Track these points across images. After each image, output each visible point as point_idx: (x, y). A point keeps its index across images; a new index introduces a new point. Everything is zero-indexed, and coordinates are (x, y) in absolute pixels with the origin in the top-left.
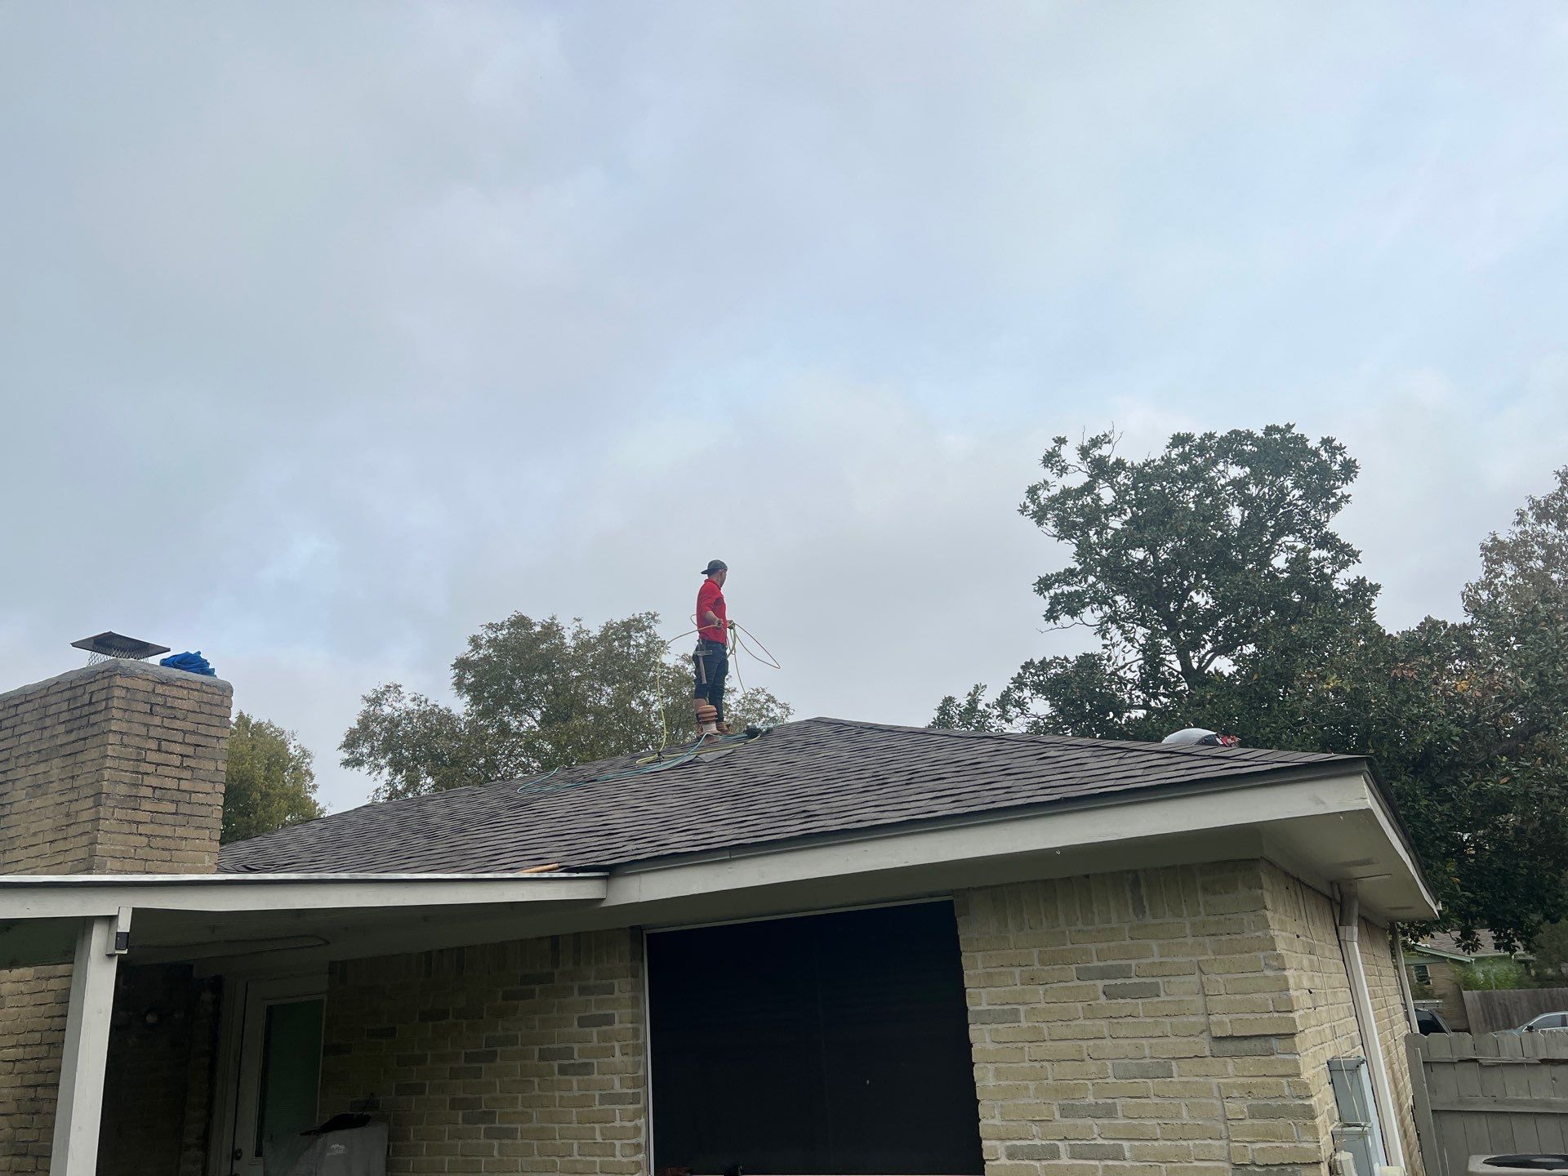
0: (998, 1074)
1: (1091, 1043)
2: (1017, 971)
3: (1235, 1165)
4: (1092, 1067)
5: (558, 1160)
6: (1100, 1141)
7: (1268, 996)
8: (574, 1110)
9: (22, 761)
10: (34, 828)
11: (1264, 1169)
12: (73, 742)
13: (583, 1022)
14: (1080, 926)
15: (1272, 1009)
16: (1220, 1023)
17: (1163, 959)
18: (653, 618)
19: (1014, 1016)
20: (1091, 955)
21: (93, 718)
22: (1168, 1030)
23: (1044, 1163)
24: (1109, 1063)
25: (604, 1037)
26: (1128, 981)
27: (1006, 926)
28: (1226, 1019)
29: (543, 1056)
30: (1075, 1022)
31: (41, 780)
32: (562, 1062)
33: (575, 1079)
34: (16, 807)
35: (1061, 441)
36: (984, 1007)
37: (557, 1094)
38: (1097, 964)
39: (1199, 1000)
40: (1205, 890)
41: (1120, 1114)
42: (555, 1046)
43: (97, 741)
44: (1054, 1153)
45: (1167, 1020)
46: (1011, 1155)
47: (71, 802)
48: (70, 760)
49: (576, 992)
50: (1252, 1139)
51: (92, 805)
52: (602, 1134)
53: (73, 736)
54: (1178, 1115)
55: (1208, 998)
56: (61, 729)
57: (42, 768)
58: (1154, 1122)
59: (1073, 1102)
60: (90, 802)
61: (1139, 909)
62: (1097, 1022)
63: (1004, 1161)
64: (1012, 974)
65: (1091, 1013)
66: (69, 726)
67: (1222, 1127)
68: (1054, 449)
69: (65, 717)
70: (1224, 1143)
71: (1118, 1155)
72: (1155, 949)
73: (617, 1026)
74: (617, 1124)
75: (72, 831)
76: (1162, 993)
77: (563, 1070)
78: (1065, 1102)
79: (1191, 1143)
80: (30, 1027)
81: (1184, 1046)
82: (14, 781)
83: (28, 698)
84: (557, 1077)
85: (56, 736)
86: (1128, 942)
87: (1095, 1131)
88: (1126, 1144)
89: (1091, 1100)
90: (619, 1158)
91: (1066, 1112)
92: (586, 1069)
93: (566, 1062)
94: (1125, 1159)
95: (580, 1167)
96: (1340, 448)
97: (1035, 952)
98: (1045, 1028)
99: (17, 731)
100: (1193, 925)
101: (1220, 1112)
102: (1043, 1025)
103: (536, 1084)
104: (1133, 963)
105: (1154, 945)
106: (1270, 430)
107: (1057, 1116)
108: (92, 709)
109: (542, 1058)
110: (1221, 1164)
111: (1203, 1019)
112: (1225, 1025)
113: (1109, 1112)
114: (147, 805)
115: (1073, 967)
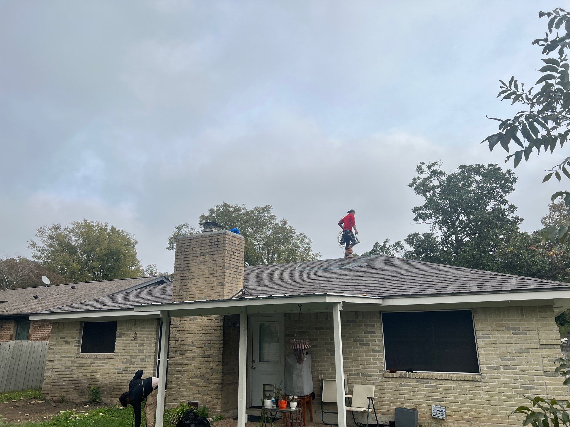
0: (485, 350)
1: (509, 344)
2: (490, 327)
3: (544, 371)
4: (509, 350)
5: (360, 365)
6: (511, 366)
7: (554, 336)
8: (364, 354)
9: (194, 255)
10: (201, 273)
11: (551, 373)
12: (213, 251)
13: (366, 333)
14: (507, 318)
15: (555, 339)
16: (543, 341)
17: (528, 327)
18: (271, 207)
19: (489, 338)
20: (509, 325)
21: (219, 246)
22: (529, 343)
23: (496, 370)
24: (514, 349)
25: (373, 337)
26: (519, 331)
27: (487, 317)
28: (544, 340)
29: (354, 340)
30: (505, 340)
31: (202, 261)
32: (360, 342)
33: (364, 347)
34: (194, 267)
35: (423, 163)
36: (481, 335)
37: (359, 350)
38: (511, 327)
39: (537, 336)
40: (539, 312)
41: (516, 360)
42: (358, 338)
43: (222, 252)
44: (499, 368)
45: (529, 340)
46: (488, 368)
47: (214, 267)
48: (212, 256)
49: (363, 326)
50: (549, 366)
51: (222, 269)
52: (373, 360)
53: (213, 250)
54: (531, 361)
55: (539, 336)
56: (208, 247)
57: (202, 257)
58: (525, 362)
59: (504, 357)
60: (221, 268)
61: (522, 315)
62: (511, 340)
63: (486, 369)
64: (489, 328)
65: (509, 338)
66: (211, 247)
67: (542, 364)
68: (420, 166)
69: (208, 244)
70: (542, 367)
71: (516, 369)
72: (526, 324)
73: (376, 334)
74: (378, 357)
75: (215, 275)
76: (528, 334)
77: (360, 344)
78: (502, 357)
79: (534, 367)
80: (207, 325)
81: (533, 346)
82: (192, 260)
83: (194, 238)
84: (359, 346)
85: (206, 249)
86: (519, 322)
87: (509, 363)
88: (517, 367)
89: (509, 357)
90: (378, 365)
91: (502, 359)
92: (368, 344)
93: (362, 342)
94: (517, 370)
95: (367, 367)
96: (513, 174)
97: (495, 323)
98: (497, 341)
99: (191, 247)
100: (536, 319)
101: (541, 360)
102: (497, 340)
103: (352, 347)
104: (520, 327)
105: (526, 323)
106: (490, 165)
107: (500, 360)
108: (218, 243)
109: (353, 341)
110: (541, 371)
111: (538, 340)
112: (543, 342)
113: (514, 360)
114: (232, 269)
115: (505, 327)
